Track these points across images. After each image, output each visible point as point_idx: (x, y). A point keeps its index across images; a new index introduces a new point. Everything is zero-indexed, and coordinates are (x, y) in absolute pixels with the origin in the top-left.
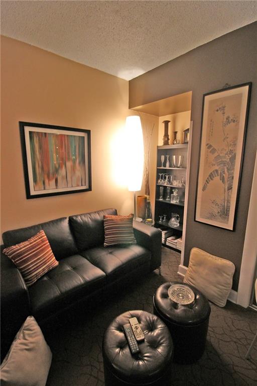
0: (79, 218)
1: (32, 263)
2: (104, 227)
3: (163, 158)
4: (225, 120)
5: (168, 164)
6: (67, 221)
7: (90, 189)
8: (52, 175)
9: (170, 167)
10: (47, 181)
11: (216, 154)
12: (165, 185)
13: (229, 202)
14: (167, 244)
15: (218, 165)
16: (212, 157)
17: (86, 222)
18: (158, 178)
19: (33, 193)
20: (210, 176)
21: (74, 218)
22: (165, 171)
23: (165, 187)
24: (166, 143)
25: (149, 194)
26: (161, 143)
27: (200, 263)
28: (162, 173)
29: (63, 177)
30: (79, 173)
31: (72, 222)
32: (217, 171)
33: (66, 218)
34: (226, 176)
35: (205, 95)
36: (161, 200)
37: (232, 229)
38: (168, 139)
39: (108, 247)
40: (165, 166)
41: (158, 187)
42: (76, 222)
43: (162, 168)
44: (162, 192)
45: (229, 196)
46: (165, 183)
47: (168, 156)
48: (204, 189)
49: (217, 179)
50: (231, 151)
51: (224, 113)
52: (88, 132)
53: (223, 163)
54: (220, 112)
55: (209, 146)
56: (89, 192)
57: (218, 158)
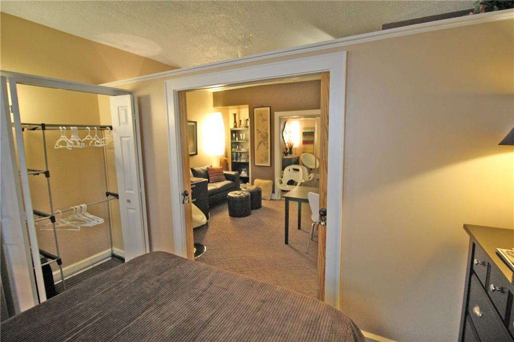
0: (196, 168)
2: (208, 173)
3: (234, 135)
4: (263, 119)
5: (237, 139)
7: (196, 154)
9: (239, 140)
12: (237, 151)
13: (267, 154)
15: (262, 138)
16: (259, 135)
17: (199, 171)
18: (232, 148)
20: (259, 143)
21: (193, 169)
22: (236, 143)
23: (237, 153)
24: (235, 127)
25: (227, 158)
26: (232, 127)
27: (259, 185)
28: (234, 144)
30: (192, 145)
31: (193, 171)
32: (262, 141)
34: (265, 142)
35: (255, 108)
36: (234, 161)
37: (270, 166)
38: (236, 124)
39: (212, 182)
40: (235, 140)
41: (232, 153)
42: (195, 170)
43: (234, 141)
44: (235, 156)
45: (267, 151)
47: (237, 134)
48: (257, 149)
49: (262, 144)
50: (267, 133)
51: (262, 117)
52: (196, 123)
53: (264, 137)
54: (260, 116)
55: (258, 130)
56: (196, 156)
57: (261, 135)
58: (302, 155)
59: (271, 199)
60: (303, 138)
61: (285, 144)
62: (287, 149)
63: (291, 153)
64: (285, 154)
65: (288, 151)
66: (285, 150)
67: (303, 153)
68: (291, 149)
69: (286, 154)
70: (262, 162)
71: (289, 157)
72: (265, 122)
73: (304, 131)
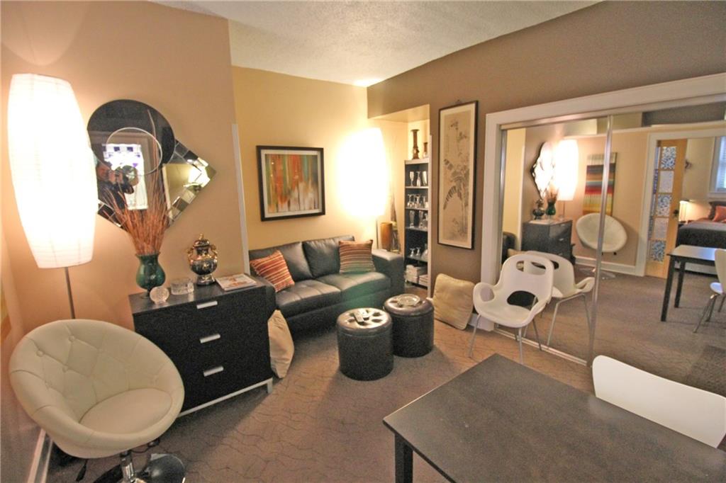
0: (313, 243)
1: (273, 275)
2: (339, 253)
3: (412, 174)
4: (458, 136)
5: (418, 182)
6: (300, 245)
7: (323, 213)
8: (284, 196)
9: (422, 185)
10: (280, 203)
11: (453, 170)
12: (416, 208)
13: (466, 219)
14: (420, 283)
15: (455, 181)
16: (450, 173)
17: (320, 248)
18: (407, 200)
19: (267, 215)
20: (449, 193)
21: (308, 243)
22: (417, 191)
23: (417, 212)
24: (416, 157)
25: (395, 221)
26: (410, 156)
27: (443, 289)
28: (412, 193)
29: (295, 200)
30: (311, 195)
31: (306, 247)
32: (454, 187)
33: (299, 243)
34: (462, 192)
35: (440, 110)
36: (412, 227)
37: (470, 247)
38: (418, 151)
39: (344, 274)
40: (415, 184)
41: (407, 211)
42: (309, 246)
43: (412, 187)
44: (414, 217)
45: (466, 213)
46: (416, 206)
47: (419, 173)
48: (445, 207)
49: (455, 195)
50: (465, 167)
51: (457, 129)
52: (321, 150)
53: (459, 179)
54: (454, 128)
55: (447, 162)
56: (323, 216)
57: (455, 174)
58: (580, 220)
59: (469, 328)
60: (587, 179)
61: (539, 192)
62: (540, 204)
63: (551, 211)
64: (536, 214)
65: (545, 207)
66: (536, 207)
67: (585, 213)
68: (552, 201)
69: (538, 215)
70: (453, 237)
71: (544, 221)
72: (465, 140)
73: (590, 164)
